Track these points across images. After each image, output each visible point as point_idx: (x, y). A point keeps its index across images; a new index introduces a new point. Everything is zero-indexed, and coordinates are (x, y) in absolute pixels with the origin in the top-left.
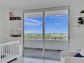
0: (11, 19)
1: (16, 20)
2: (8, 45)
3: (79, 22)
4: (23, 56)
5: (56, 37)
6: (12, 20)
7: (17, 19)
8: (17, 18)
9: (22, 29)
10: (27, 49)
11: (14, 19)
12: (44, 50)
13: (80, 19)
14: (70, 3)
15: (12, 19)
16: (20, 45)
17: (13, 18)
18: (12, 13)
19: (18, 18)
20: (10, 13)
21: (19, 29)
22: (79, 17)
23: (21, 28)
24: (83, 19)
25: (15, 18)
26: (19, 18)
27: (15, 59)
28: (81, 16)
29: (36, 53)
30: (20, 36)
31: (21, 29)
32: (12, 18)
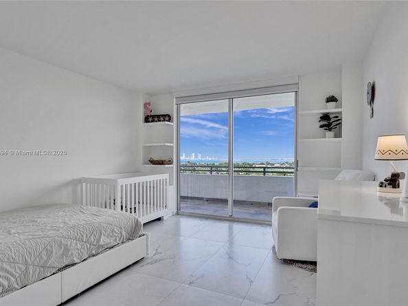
0: (147, 120)
1: (160, 121)
2: (135, 184)
3: (321, 127)
4: (177, 214)
5: (264, 168)
6: (149, 122)
7: (162, 119)
8: (162, 116)
9: (174, 145)
10: (186, 200)
11: (156, 119)
12: (230, 202)
13: (325, 117)
14: (299, 77)
15: (150, 119)
16: (170, 185)
17: (153, 117)
18: (149, 104)
19: (164, 116)
20: (146, 105)
21: (166, 144)
22: (323, 114)
23: (173, 143)
24: (331, 116)
25: (158, 116)
26: (169, 116)
27: (159, 219)
28: (327, 109)
29: (210, 209)
30: (170, 162)
31: (172, 145)
32: (151, 116)
